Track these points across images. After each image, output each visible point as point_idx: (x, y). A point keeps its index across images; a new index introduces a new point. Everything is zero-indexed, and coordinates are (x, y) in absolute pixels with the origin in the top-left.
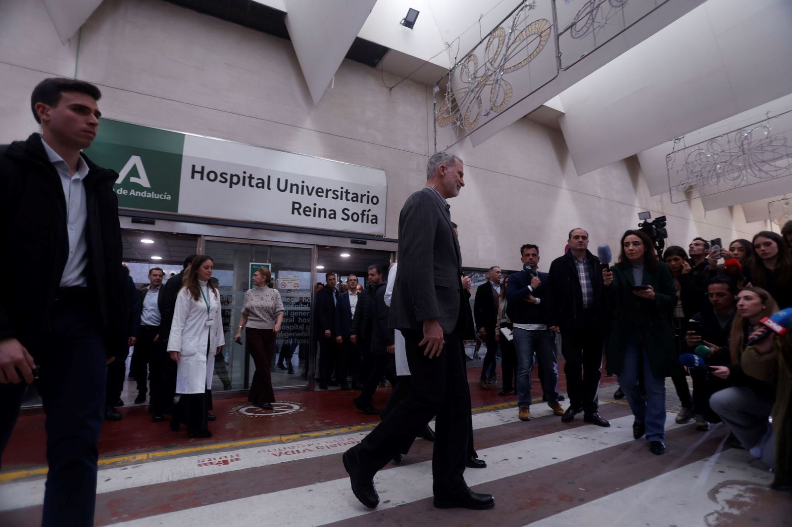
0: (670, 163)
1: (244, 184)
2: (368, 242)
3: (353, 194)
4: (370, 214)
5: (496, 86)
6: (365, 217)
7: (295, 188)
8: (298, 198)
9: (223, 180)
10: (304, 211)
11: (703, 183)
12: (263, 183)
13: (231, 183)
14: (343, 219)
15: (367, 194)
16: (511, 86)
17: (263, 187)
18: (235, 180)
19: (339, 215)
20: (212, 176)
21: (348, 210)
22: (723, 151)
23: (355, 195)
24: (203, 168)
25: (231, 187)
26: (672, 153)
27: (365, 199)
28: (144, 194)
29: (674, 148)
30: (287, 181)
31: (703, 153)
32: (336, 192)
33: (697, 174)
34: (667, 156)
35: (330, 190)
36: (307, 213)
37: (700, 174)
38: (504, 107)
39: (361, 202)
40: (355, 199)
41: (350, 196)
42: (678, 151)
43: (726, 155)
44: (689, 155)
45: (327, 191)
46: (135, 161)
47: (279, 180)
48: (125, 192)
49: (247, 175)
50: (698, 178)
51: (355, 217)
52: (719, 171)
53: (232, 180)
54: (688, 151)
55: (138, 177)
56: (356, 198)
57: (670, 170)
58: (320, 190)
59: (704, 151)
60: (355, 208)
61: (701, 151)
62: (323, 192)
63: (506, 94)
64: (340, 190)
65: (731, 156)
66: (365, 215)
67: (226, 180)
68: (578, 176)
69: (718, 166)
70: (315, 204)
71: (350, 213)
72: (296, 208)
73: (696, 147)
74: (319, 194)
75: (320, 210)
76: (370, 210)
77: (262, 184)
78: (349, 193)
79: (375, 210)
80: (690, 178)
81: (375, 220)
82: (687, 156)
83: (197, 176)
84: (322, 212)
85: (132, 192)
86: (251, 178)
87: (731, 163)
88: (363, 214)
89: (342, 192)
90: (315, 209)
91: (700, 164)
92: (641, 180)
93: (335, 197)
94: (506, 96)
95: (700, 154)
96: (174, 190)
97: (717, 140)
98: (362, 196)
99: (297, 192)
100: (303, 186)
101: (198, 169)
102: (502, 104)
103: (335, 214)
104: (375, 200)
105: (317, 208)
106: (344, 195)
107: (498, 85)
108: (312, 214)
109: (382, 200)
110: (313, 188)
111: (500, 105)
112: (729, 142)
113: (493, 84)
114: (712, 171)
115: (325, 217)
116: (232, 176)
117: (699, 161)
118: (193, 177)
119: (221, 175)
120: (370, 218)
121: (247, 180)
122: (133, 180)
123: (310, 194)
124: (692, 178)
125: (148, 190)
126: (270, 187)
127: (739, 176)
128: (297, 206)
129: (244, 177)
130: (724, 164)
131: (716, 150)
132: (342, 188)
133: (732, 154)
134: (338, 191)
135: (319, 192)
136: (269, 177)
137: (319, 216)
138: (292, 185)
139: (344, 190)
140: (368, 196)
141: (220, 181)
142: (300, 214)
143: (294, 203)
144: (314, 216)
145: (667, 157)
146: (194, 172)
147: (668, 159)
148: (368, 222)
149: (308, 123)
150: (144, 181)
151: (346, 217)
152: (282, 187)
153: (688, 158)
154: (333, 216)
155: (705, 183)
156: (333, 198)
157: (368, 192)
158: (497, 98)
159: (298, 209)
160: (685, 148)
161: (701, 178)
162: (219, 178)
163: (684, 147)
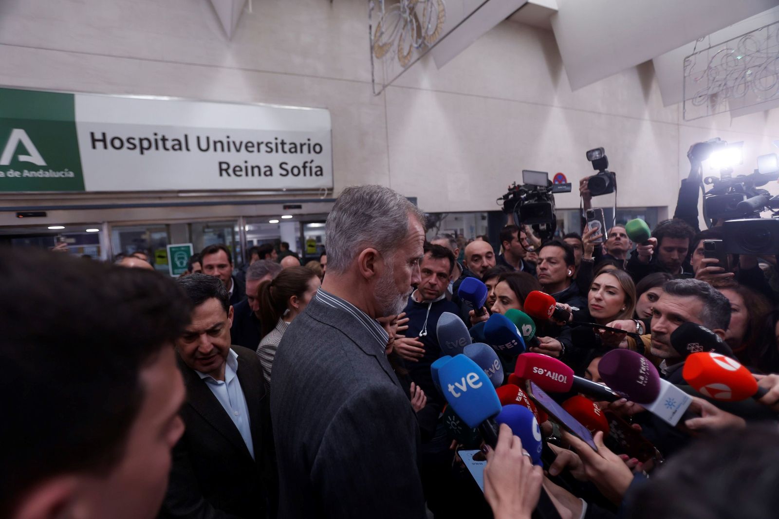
0: (688, 68)
1: (157, 148)
2: (304, 205)
3: (291, 144)
4: (314, 165)
5: (428, 4)
6: (308, 170)
7: (219, 145)
8: (225, 156)
9: (131, 146)
10: (234, 171)
11: (726, 95)
12: (180, 144)
13: (142, 149)
14: (281, 175)
15: (307, 142)
16: (444, 6)
17: (180, 149)
18: (145, 144)
19: (277, 171)
20: (117, 143)
21: (286, 164)
22: (758, 51)
23: (293, 146)
24: (104, 135)
25: (142, 153)
26: (692, 55)
27: (305, 148)
28: (40, 174)
29: (695, 49)
30: (208, 139)
31: (731, 54)
32: (269, 145)
33: (720, 83)
34: (685, 59)
35: (262, 143)
36: (238, 173)
37: (723, 84)
38: (438, 37)
39: (301, 152)
40: (293, 150)
41: (287, 148)
42: (700, 52)
43: (762, 56)
44: (713, 58)
45: (259, 144)
46: (18, 135)
47: (198, 138)
48: (17, 174)
49: (159, 137)
50: (721, 88)
51: (296, 171)
52: (749, 79)
53: (143, 145)
54: (712, 52)
55: (26, 153)
56: (295, 148)
57: (687, 78)
58: (250, 145)
59: (733, 51)
60: (295, 160)
61: (729, 52)
62: (253, 146)
63: (438, 18)
64: (274, 141)
65: (768, 58)
66: (306, 167)
67: (135, 146)
68: (573, 90)
69: (749, 72)
70: (246, 162)
71: (289, 168)
72: (223, 169)
73: (724, 47)
74: (250, 149)
75: (253, 168)
76: (312, 161)
77: (178, 145)
78: (285, 144)
79: (318, 160)
80: (710, 87)
81: (320, 172)
82: (710, 60)
83: (99, 145)
84: (256, 170)
85: (26, 173)
86: (164, 140)
87: (765, 68)
88: (304, 167)
89: (276, 144)
90: (246, 167)
91: (726, 70)
92: (655, 86)
93: (269, 150)
94: (439, 21)
95: (727, 55)
96: (76, 165)
97: (752, 36)
98: (302, 145)
99: (223, 150)
100: (228, 143)
101: (98, 136)
102: (434, 33)
103: (271, 170)
104: (318, 149)
105: (249, 165)
106: (280, 146)
107: (430, 4)
108: (243, 173)
109: (326, 147)
110: (241, 143)
111: (432, 35)
112: (768, 38)
113: (425, 2)
114: (738, 80)
115: (260, 175)
116: (141, 140)
117: (725, 66)
118: (94, 147)
119: (128, 140)
120: (314, 170)
121: (160, 143)
122: (22, 158)
123: (238, 151)
124: (713, 89)
125: (45, 169)
126: (190, 147)
127: (774, 85)
128: (224, 166)
129: (156, 140)
130: (756, 68)
131: (749, 50)
132: (276, 139)
133: (770, 55)
134: (271, 143)
135: (249, 146)
136: (186, 136)
137: (253, 175)
138: (215, 143)
139: (279, 141)
140: (309, 145)
141: (129, 148)
142: (229, 175)
143: (220, 163)
144: (247, 175)
145: (685, 61)
146: (94, 140)
147: (686, 64)
148: (311, 175)
149: (229, 59)
150: (35, 158)
151: (284, 172)
152: (204, 145)
153: (711, 62)
154: (270, 172)
155: (728, 95)
156: (267, 152)
157: (309, 140)
158: (429, 23)
159: (226, 170)
160: (710, 48)
161: (725, 87)
162: (126, 145)
163: (708, 47)
